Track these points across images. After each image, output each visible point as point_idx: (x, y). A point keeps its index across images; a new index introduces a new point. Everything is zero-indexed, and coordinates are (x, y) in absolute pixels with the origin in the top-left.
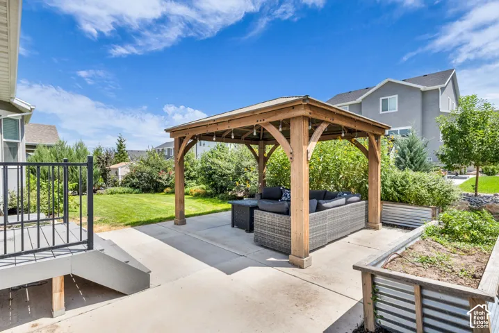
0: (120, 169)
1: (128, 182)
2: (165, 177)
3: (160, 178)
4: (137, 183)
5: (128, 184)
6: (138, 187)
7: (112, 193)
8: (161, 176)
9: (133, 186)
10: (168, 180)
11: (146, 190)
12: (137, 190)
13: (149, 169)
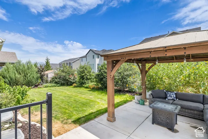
0: (49, 74)
1: (53, 81)
2: (72, 78)
3: (70, 79)
4: (58, 81)
5: (54, 82)
6: (59, 83)
7: (46, 87)
8: (70, 77)
9: (56, 83)
10: (74, 79)
11: (62, 85)
12: (58, 85)
13: (64, 74)
